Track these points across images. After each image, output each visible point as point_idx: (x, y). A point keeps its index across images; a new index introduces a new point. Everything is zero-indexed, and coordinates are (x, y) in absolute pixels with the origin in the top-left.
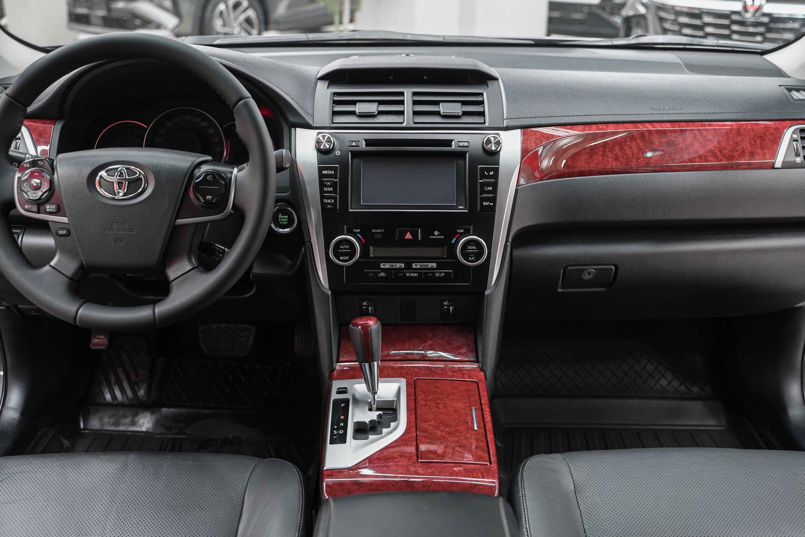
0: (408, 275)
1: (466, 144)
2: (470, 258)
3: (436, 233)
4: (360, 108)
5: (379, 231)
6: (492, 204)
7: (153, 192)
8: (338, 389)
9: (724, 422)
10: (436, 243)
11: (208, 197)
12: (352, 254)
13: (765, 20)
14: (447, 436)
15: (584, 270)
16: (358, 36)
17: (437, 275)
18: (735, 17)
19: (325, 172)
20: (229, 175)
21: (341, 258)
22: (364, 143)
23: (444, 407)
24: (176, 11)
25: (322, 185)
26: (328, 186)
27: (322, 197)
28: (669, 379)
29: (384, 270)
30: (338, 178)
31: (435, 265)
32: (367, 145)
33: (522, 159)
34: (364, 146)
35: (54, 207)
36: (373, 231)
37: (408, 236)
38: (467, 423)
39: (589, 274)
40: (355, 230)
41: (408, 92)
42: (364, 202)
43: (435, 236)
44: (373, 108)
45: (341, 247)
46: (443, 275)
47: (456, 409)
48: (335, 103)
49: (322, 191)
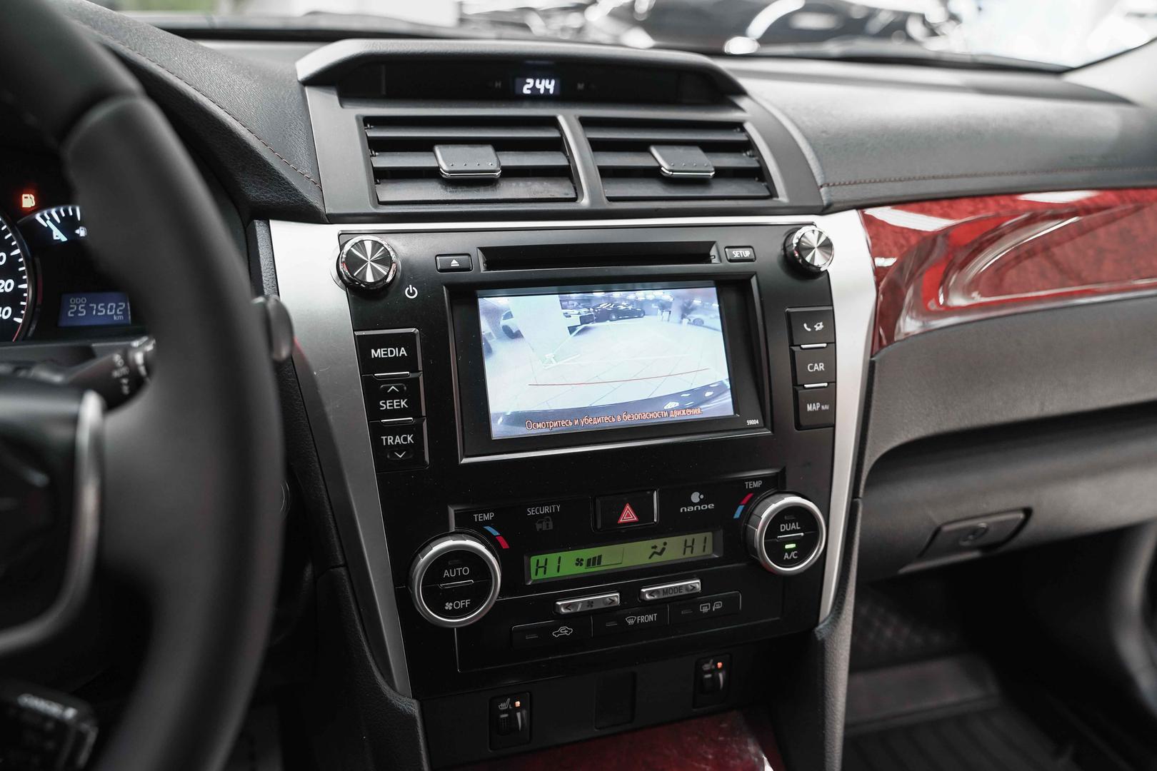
0: (631, 622)
1: (747, 253)
2: (786, 556)
4: (444, 159)
5: (546, 510)
6: (825, 407)
10: (696, 523)
12: (477, 594)
17: (705, 610)
19: (378, 353)
21: (449, 606)
22: (481, 259)
25: (373, 392)
26: (393, 396)
27: (377, 431)
29: (567, 619)
30: (420, 368)
31: (696, 583)
32: (488, 268)
33: (877, 284)
34: (482, 268)
36: (531, 512)
37: (628, 515)
40: (479, 517)
41: (568, 119)
42: (497, 432)
43: (694, 505)
44: (485, 160)
45: (446, 574)
46: (718, 606)
48: (376, 146)
49: (374, 413)
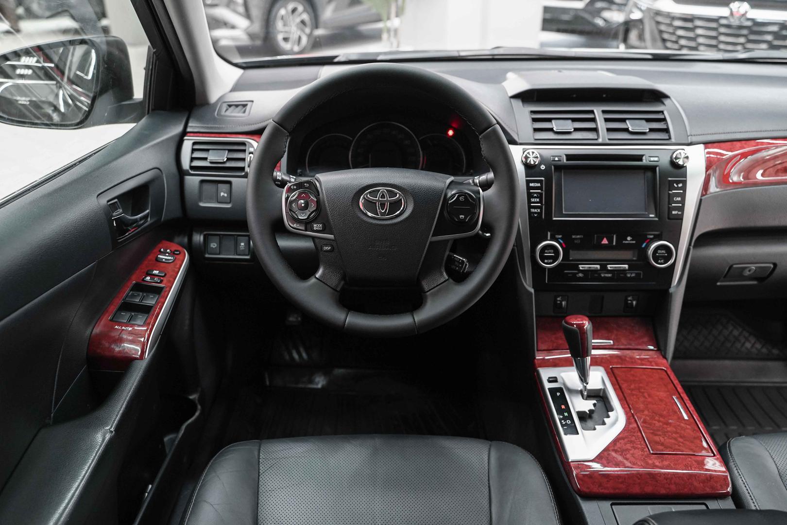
0: (603, 275)
1: (656, 159)
2: (659, 261)
3: (629, 238)
4: (554, 125)
5: (578, 237)
6: (680, 213)
7: (411, 214)
8: (549, 378)
10: (629, 247)
11: (461, 216)
12: (555, 258)
13: (749, 23)
14: (665, 426)
15: (746, 268)
17: (629, 276)
18: (723, 22)
19: (532, 185)
20: (478, 195)
22: (565, 157)
23: (649, 395)
24: (248, 15)
25: (529, 196)
26: (535, 197)
27: (530, 207)
28: (753, 341)
29: (582, 271)
30: (544, 190)
31: (626, 266)
32: (567, 160)
33: (706, 172)
34: (565, 161)
35: (321, 225)
36: (573, 237)
37: (605, 241)
38: (675, 412)
39: (749, 271)
40: (557, 236)
41: (598, 111)
42: (565, 211)
43: (628, 241)
44: (569, 126)
45: (546, 251)
46: (633, 275)
47: (660, 397)
48: (535, 120)
49: (529, 202)
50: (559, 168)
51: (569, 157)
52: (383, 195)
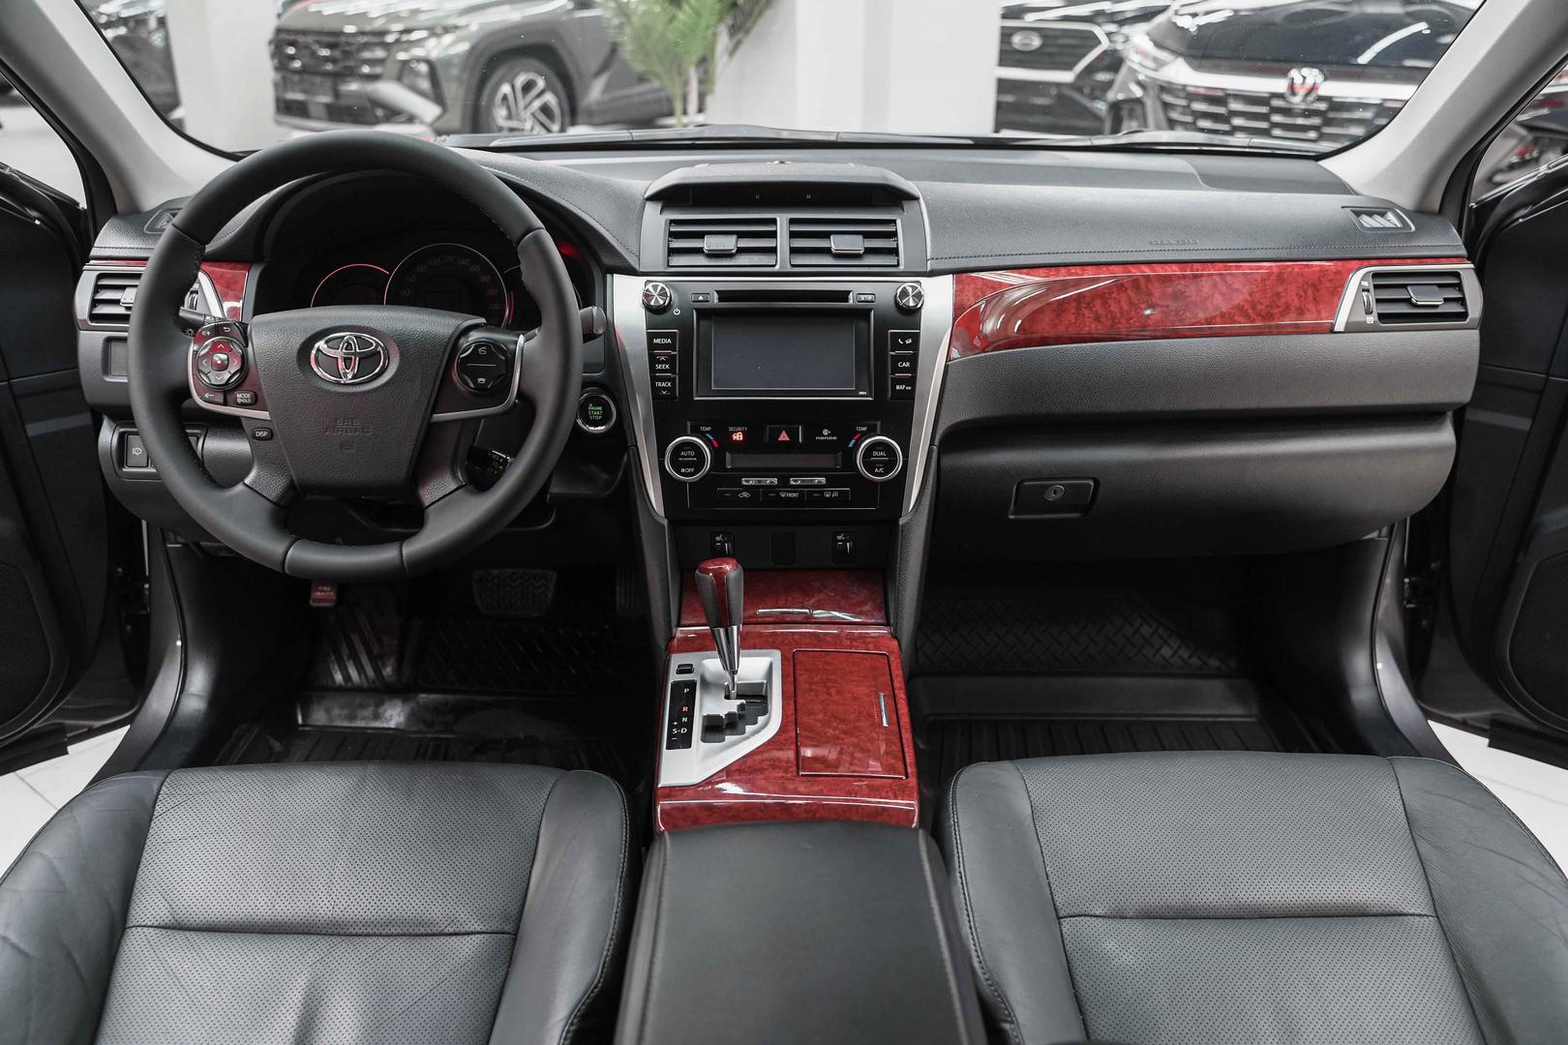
0: (783, 496)
1: (870, 298)
2: (877, 470)
3: (825, 432)
4: (709, 243)
5: (739, 429)
6: (907, 388)
7: (397, 372)
8: (679, 666)
9: (1255, 710)
10: (826, 447)
11: (480, 380)
12: (698, 466)
13: (1322, 106)
14: (842, 736)
16: (707, 134)
17: (828, 496)
18: (1276, 103)
19: (657, 341)
20: (512, 347)
21: (683, 470)
22: (716, 296)
23: (839, 693)
24: (437, 96)
25: (653, 360)
26: (663, 362)
27: (654, 379)
28: (1175, 647)
29: (748, 488)
30: (677, 349)
31: (823, 480)
32: (721, 300)
33: (954, 320)
34: (716, 301)
35: (249, 396)
36: (731, 429)
37: (784, 437)
38: (871, 716)
39: (1055, 493)
40: (703, 429)
41: (782, 219)
42: (716, 386)
43: (824, 436)
44: (729, 243)
45: (682, 453)
46: (835, 495)
47: (855, 695)
48: (673, 235)
49: (653, 370)
50: (705, 314)
51: (724, 296)
52: (349, 344)
